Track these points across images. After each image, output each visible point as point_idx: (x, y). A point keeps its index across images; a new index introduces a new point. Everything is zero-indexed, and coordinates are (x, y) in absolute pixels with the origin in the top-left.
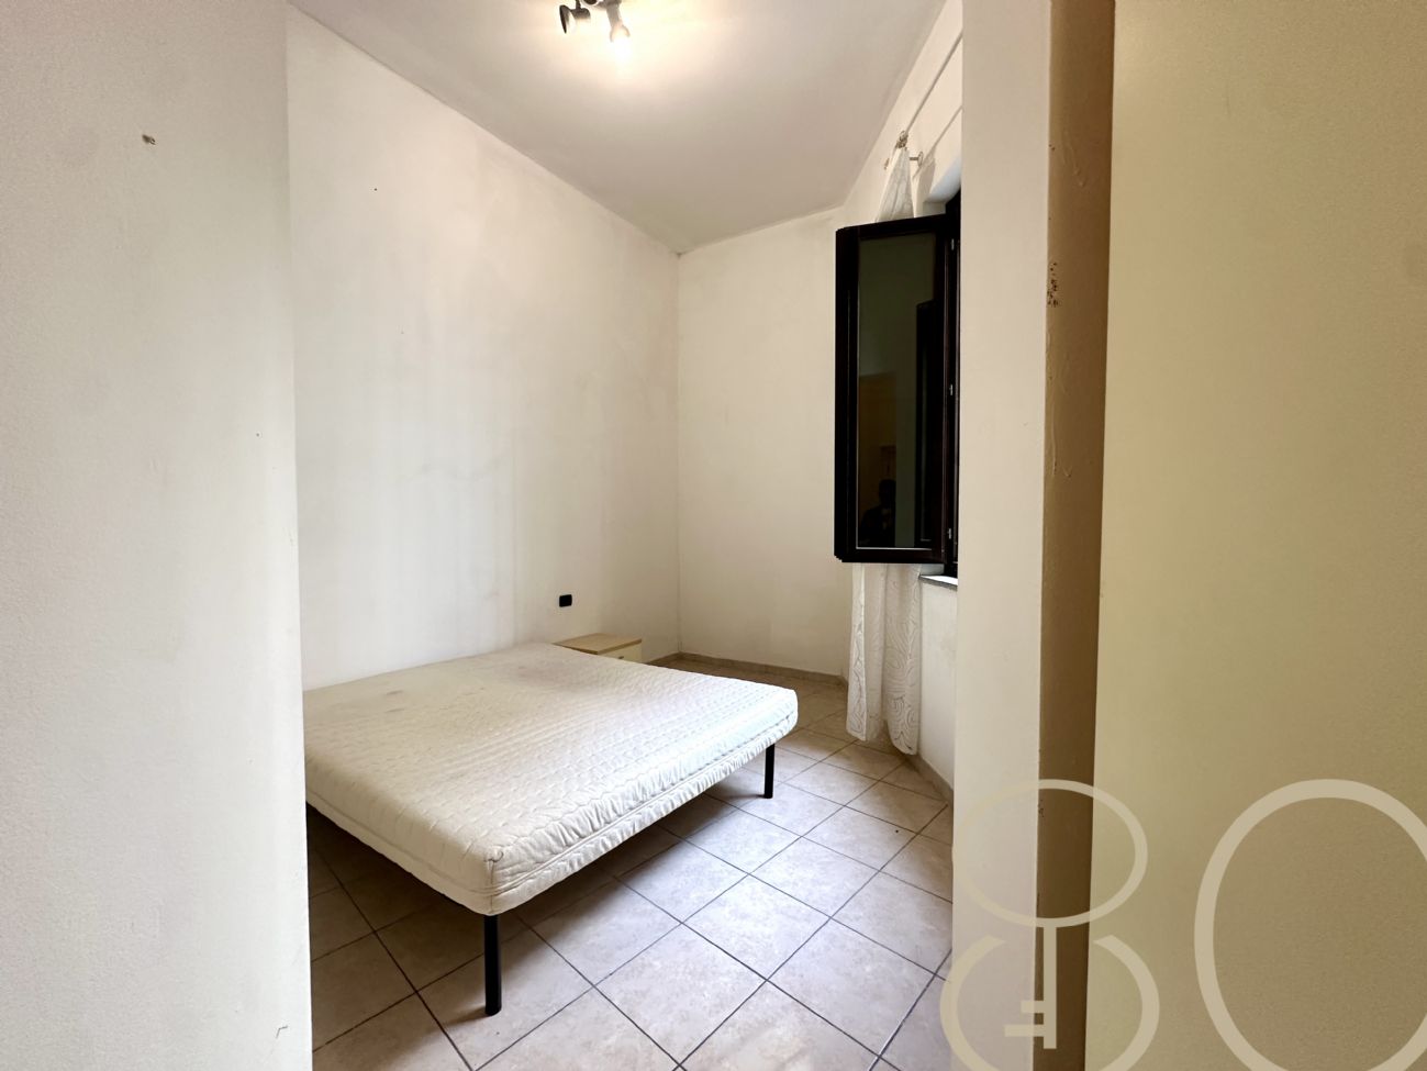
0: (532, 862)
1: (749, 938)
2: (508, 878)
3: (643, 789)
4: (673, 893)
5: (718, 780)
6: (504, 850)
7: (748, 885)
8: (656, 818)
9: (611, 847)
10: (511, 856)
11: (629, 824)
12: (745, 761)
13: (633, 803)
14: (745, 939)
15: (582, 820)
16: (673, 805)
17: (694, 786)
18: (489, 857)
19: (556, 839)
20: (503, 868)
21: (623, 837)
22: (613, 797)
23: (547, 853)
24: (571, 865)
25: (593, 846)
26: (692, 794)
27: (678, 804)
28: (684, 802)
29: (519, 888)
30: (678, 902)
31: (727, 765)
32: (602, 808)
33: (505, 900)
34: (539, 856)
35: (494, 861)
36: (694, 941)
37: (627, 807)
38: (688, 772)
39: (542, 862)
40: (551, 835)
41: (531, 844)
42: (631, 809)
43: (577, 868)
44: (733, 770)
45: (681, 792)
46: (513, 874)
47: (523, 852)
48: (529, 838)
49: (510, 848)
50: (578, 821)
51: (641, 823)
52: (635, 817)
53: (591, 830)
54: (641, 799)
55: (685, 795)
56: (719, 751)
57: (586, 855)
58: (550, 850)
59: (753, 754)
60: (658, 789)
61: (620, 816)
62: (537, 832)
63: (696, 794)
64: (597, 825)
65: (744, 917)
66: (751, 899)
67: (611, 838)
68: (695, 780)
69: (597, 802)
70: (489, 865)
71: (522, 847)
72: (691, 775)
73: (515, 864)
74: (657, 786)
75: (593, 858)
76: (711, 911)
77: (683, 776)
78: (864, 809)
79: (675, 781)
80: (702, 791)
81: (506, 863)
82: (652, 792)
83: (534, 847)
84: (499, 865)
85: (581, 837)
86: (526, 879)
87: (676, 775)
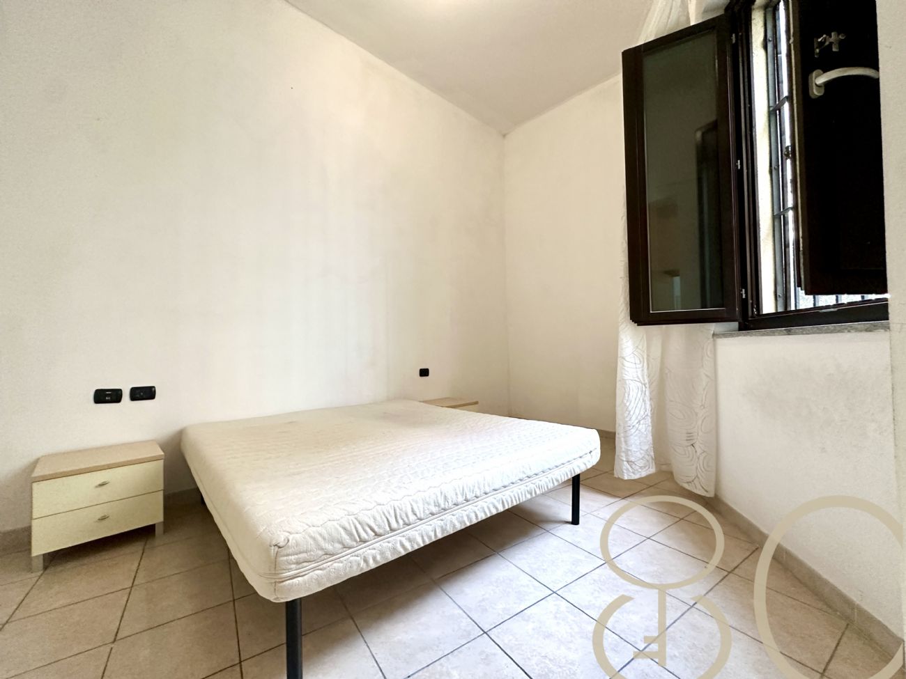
0: (320, 553)
1: (550, 660)
2: (293, 566)
3: (445, 496)
4: (480, 602)
5: (523, 499)
6: (291, 537)
7: (552, 602)
8: (459, 527)
9: (410, 549)
10: (297, 545)
11: (429, 529)
12: (550, 486)
13: (435, 510)
14: (547, 661)
15: (378, 518)
16: (476, 516)
17: (498, 501)
18: (274, 543)
19: (350, 534)
20: (288, 555)
21: (424, 541)
22: (413, 500)
23: (338, 546)
24: (366, 561)
25: (390, 545)
26: (497, 509)
27: (482, 517)
28: (489, 515)
29: (306, 577)
30: (485, 610)
31: (533, 486)
32: (401, 510)
33: (290, 589)
34: (329, 547)
35: (279, 547)
36: (495, 654)
37: (427, 512)
38: (493, 488)
39: (333, 555)
40: (345, 529)
41: (321, 535)
42: (433, 514)
43: (373, 565)
44: (538, 492)
45: (485, 506)
46: (298, 563)
47: (311, 541)
48: (319, 529)
49: (297, 536)
50: (375, 519)
51: (443, 530)
52: (436, 523)
53: (388, 529)
54: (443, 506)
55: (489, 508)
56: (524, 472)
57: (382, 553)
58: (341, 542)
59: (557, 481)
60: (461, 499)
61: (421, 519)
62: (330, 524)
63: (501, 509)
64: (394, 525)
65: (548, 636)
66: (556, 617)
67: (410, 540)
68: (499, 496)
69: (397, 504)
70: (273, 550)
71: (311, 537)
72: (495, 490)
73: (300, 553)
74: (460, 496)
75: (391, 557)
76: (514, 625)
77: (488, 491)
78: (669, 543)
79: (478, 494)
80: (507, 507)
81: (290, 551)
82: (455, 501)
83: (324, 539)
84: (284, 551)
85: (377, 535)
86: (314, 569)
87: (479, 488)
